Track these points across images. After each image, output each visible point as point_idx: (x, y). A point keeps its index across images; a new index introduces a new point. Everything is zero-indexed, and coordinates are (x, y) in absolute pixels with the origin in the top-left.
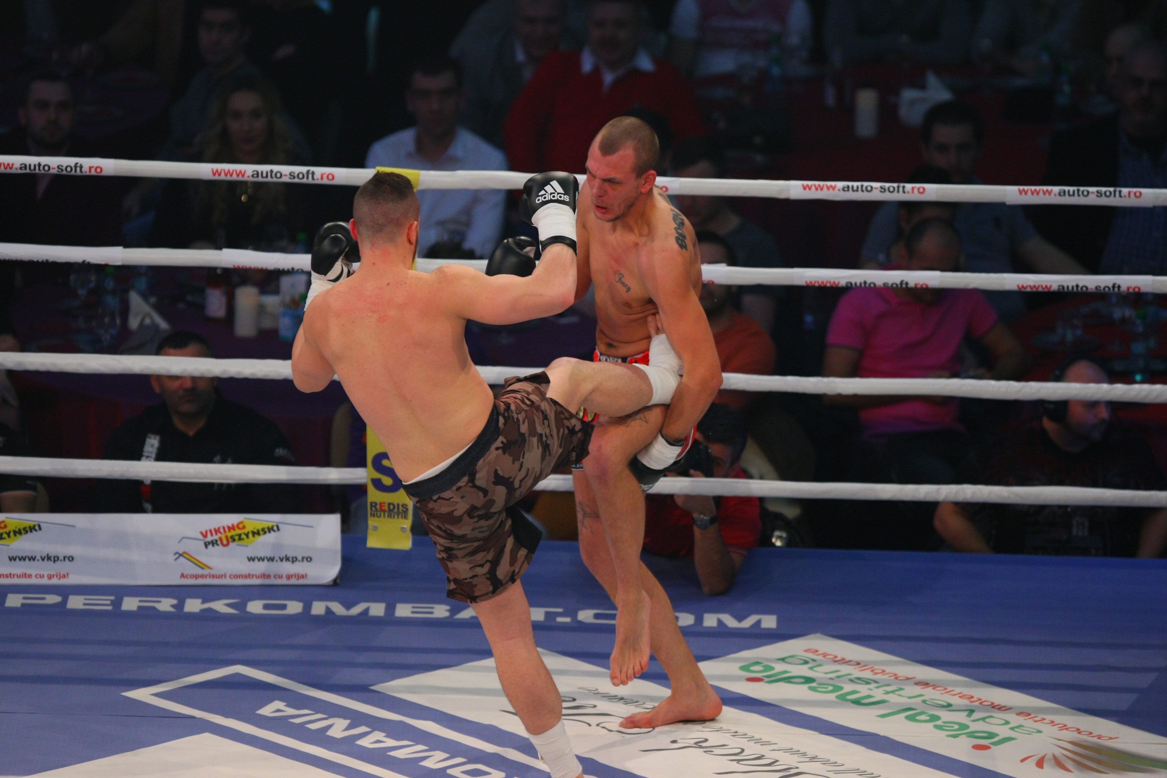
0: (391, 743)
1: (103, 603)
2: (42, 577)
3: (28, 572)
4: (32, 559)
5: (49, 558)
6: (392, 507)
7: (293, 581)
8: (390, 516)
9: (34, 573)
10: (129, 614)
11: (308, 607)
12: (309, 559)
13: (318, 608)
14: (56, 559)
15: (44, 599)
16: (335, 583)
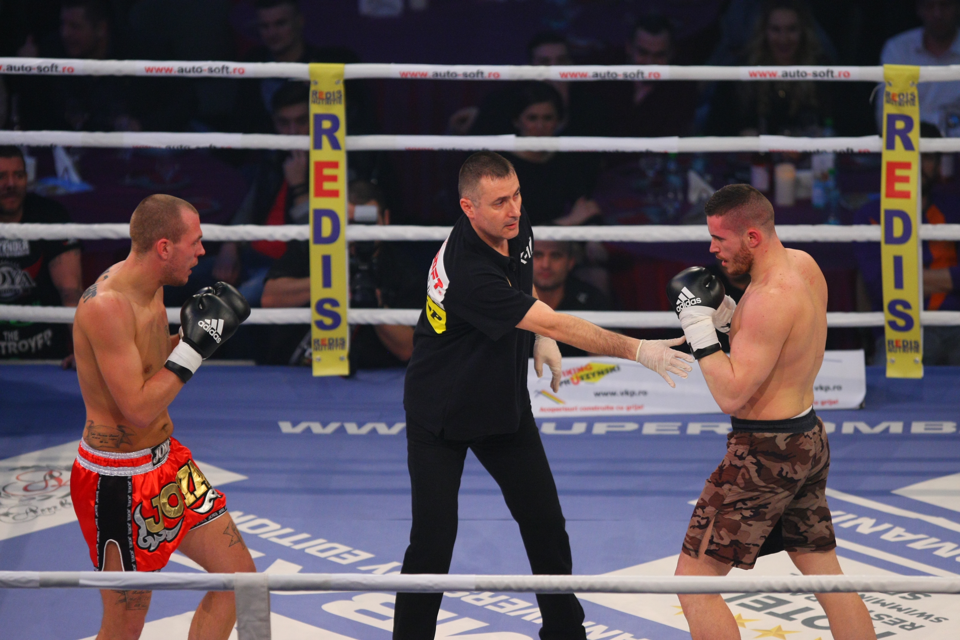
0: (909, 536)
1: (672, 429)
2: (622, 408)
3: (611, 405)
4: (614, 394)
5: (627, 393)
6: (905, 344)
7: (827, 407)
8: (904, 351)
9: (614, 405)
10: (693, 437)
11: (839, 427)
12: (839, 388)
13: (848, 428)
14: (633, 394)
15: (623, 426)
16: (861, 407)
